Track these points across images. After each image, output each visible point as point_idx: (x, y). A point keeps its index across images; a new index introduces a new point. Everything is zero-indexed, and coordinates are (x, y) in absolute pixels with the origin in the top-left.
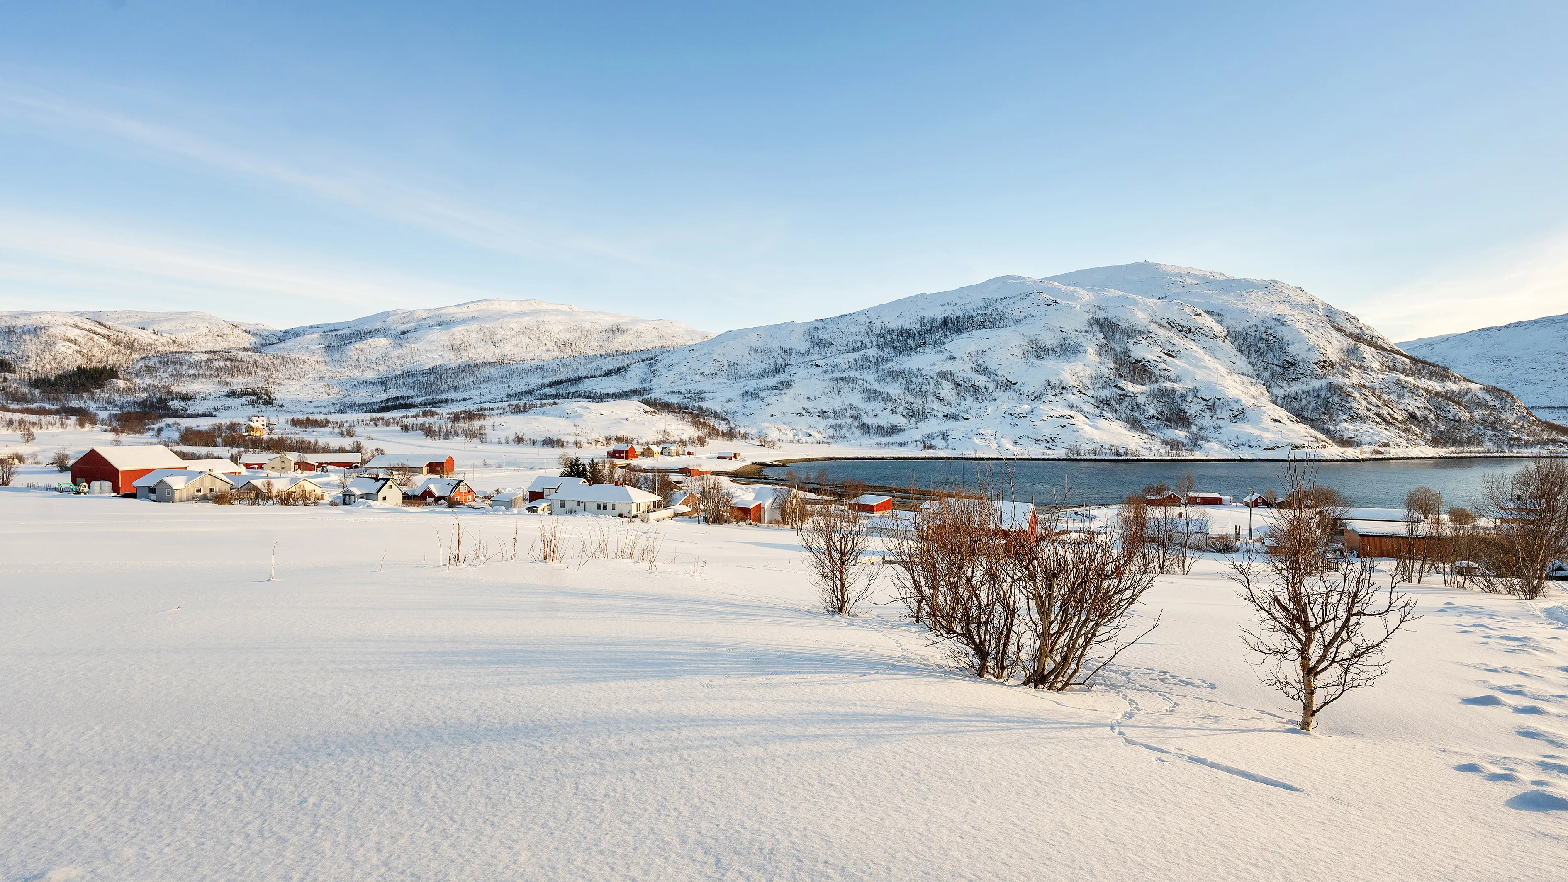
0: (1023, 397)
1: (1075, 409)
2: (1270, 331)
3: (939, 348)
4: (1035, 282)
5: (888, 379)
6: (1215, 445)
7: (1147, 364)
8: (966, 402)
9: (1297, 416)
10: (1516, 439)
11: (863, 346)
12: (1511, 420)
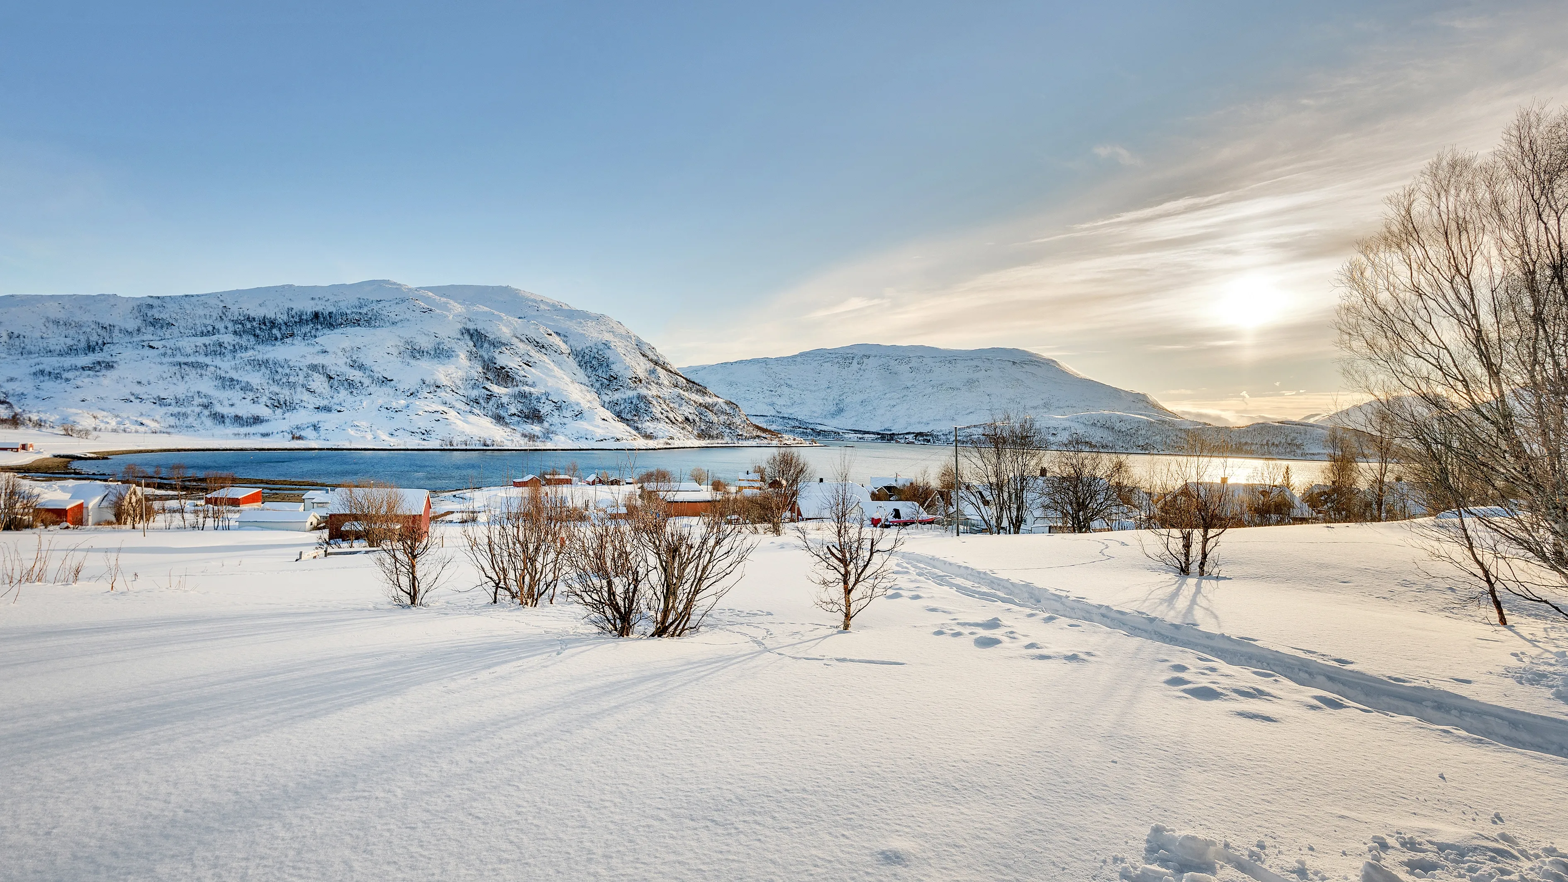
0: (398, 393)
1: (448, 405)
2: (600, 353)
3: (309, 341)
4: (410, 290)
5: (248, 368)
6: (562, 438)
7: (509, 370)
8: (340, 395)
9: (618, 417)
10: (741, 435)
11: (214, 331)
12: (738, 424)
